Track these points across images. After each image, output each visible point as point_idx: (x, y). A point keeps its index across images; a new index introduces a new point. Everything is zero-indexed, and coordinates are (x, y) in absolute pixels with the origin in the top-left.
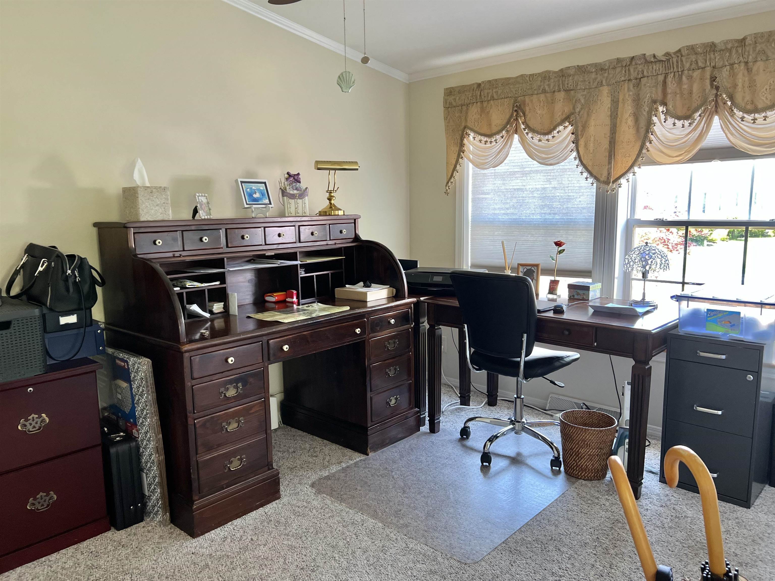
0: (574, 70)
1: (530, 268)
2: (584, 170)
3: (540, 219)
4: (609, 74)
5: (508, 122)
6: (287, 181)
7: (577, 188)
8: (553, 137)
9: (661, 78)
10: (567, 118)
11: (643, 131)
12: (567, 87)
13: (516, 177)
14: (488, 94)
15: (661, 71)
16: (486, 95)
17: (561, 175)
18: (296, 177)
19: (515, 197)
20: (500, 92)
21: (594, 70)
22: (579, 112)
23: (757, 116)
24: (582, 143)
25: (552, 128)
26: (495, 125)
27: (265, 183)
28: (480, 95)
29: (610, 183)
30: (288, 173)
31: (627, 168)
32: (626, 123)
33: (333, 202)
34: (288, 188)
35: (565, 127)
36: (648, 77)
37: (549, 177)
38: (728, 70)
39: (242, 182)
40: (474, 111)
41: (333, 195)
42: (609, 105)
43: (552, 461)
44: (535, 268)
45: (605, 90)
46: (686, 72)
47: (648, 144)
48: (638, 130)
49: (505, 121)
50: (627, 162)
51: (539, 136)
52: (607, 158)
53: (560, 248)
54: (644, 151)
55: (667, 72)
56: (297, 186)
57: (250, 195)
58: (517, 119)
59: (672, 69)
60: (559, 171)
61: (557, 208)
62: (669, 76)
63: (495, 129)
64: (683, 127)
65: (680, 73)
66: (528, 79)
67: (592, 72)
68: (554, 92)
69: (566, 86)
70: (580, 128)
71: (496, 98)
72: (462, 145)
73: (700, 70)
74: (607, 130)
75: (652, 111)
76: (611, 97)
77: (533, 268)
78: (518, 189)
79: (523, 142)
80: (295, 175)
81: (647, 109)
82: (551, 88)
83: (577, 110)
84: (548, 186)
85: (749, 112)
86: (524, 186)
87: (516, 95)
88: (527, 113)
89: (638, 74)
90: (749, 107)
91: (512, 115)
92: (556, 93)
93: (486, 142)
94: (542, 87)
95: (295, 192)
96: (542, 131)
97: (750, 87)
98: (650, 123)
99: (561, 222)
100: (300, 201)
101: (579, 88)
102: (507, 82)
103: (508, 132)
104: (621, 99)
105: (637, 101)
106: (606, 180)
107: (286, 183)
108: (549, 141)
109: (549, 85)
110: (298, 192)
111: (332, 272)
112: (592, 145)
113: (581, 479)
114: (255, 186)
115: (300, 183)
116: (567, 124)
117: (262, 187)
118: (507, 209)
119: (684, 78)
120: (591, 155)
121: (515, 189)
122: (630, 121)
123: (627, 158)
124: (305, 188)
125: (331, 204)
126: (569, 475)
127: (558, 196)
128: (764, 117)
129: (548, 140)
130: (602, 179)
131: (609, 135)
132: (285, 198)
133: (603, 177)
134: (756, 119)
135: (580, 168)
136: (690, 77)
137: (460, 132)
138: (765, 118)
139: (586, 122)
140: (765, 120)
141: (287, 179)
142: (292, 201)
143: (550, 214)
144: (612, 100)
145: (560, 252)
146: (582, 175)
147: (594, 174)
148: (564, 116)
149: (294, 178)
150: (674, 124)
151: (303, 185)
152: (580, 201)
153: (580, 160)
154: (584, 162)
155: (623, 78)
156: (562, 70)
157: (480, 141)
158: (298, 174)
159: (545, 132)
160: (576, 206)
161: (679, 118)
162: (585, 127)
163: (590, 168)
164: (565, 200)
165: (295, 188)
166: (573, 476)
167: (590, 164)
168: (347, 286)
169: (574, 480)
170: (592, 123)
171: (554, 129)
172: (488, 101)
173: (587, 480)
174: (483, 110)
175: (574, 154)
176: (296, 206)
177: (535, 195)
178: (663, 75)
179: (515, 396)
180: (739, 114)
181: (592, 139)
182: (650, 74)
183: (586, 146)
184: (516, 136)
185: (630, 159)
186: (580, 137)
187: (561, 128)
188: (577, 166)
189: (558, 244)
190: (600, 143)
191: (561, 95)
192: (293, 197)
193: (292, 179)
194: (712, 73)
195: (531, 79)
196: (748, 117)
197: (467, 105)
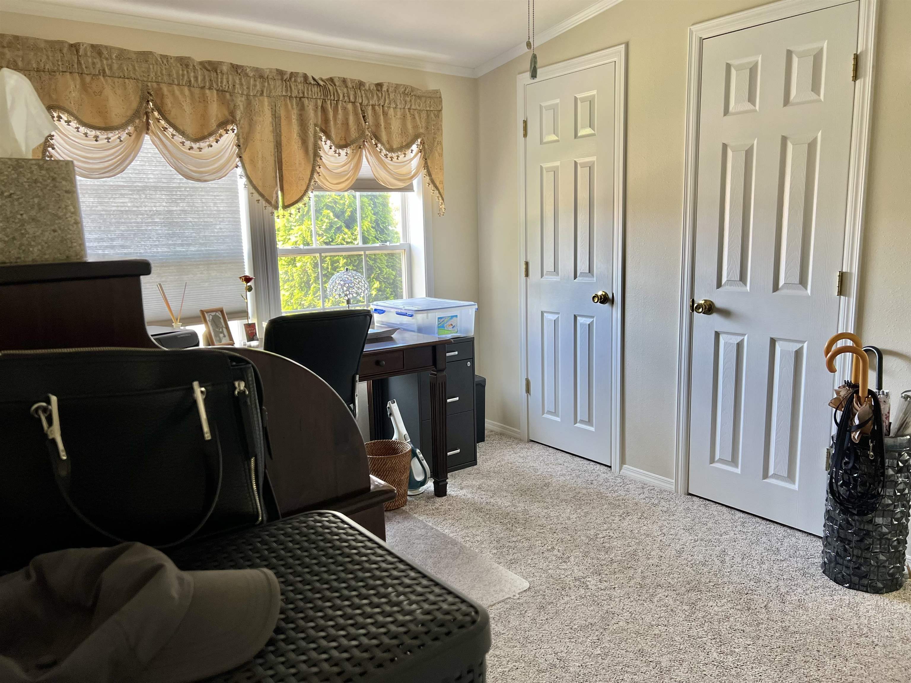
0: (227, 67)
1: (214, 313)
2: (254, 191)
4: (269, 84)
8: (208, 145)
11: (311, 154)
12: (221, 86)
16: (89, 65)
19: (124, 223)
20: (115, 66)
21: (252, 75)
22: (240, 121)
23: (393, 154)
24: (248, 158)
25: (207, 133)
28: (79, 63)
29: (278, 207)
31: (303, 192)
36: (308, 98)
44: (220, 313)
45: (266, 101)
46: (341, 102)
51: (190, 142)
55: (325, 98)
58: (148, 114)
59: (329, 96)
62: (327, 103)
63: (115, 121)
65: (336, 102)
66: (159, 60)
68: (204, 88)
70: (241, 140)
73: (351, 104)
74: (272, 147)
75: (316, 135)
76: (272, 111)
77: (217, 314)
79: (163, 147)
81: (313, 132)
82: (199, 82)
83: (238, 118)
85: (389, 150)
87: (145, 79)
88: (168, 107)
89: (298, 93)
90: (389, 146)
92: (206, 90)
93: (97, 138)
98: (317, 147)
101: (236, 91)
103: (137, 128)
104: (283, 116)
105: (302, 121)
112: (260, 162)
119: (340, 108)
120: (260, 174)
121: (121, 211)
122: (298, 142)
128: (396, 156)
129: (201, 149)
130: (273, 203)
133: (273, 200)
134: (393, 158)
136: (345, 109)
139: (248, 134)
140: (397, 159)
143: (182, 245)
147: (266, 196)
153: (248, 179)
154: (254, 181)
155: (284, 93)
157: (87, 135)
159: (198, 138)
161: (339, 147)
162: (247, 139)
163: (260, 189)
167: (260, 184)
170: (257, 136)
171: (209, 136)
175: (240, 170)
180: (384, 151)
183: (252, 160)
184: (147, 138)
185: (302, 185)
186: (244, 152)
188: (245, 185)
190: (267, 161)
194: (361, 109)
195: (165, 62)
196: (389, 155)
197: (52, 72)
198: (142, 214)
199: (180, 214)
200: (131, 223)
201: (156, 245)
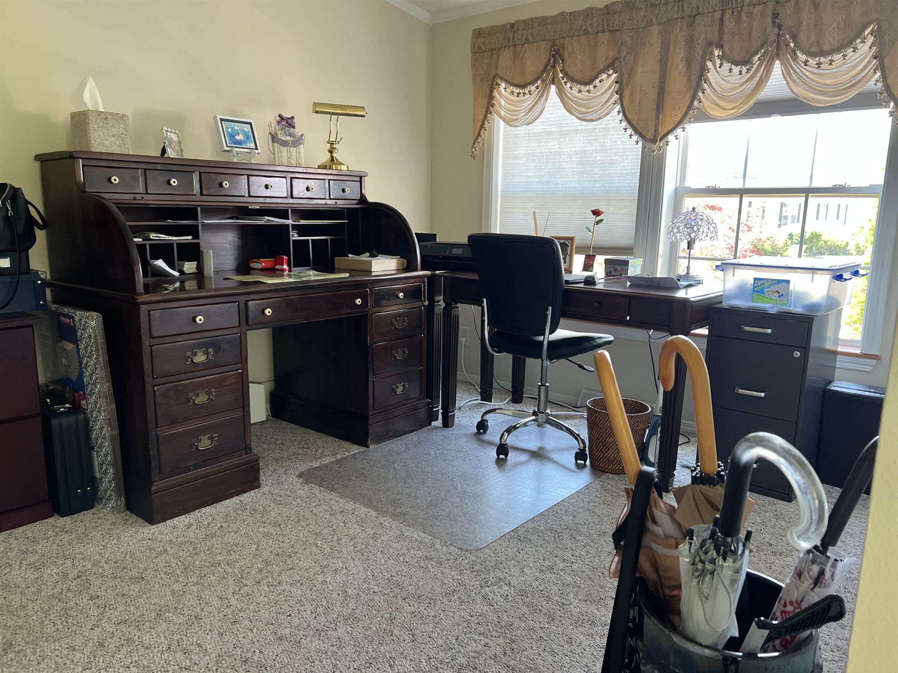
0: (620, 6)
1: (563, 241)
2: (628, 126)
3: (579, 187)
4: (659, 10)
5: (545, 70)
6: (278, 125)
7: (620, 151)
8: (595, 87)
9: (718, 15)
10: (611, 65)
11: (695, 78)
12: (613, 27)
13: (553, 138)
14: (522, 36)
15: (718, 7)
16: (520, 37)
17: (603, 136)
18: (290, 121)
19: (551, 162)
20: (536, 33)
21: (643, 6)
22: (625, 57)
23: (822, 59)
24: (627, 93)
25: (594, 76)
26: (530, 73)
27: (250, 124)
28: (513, 38)
29: (657, 141)
30: (280, 116)
31: (676, 123)
32: (677, 69)
33: (334, 155)
34: (279, 133)
35: (609, 76)
36: (703, 14)
37: (590, 138)
38: (793, 5)
39: (221, 120)
40: (506, 57)
41: (335, 146)
42: (659, 49)
43: (577, 453)
44: (570, 241)
45: (655, 30)
46: (746, 8)
47: (700, 94)
48: (689, 79)
49: (541, 69)
50: (676, 115)
51: (579, 86)
52: (655, 112)
53: (599, 218)
54: (696, 103)
55: (725, 8)
56: (291, 131)
57: (232, 136)
58: (554, 67)
59: (730, 4)
60: (601, 130)
61: (598, 174)
62: (727, 13)
63: (529, 78)
64: (740, 74)
65: (739, 9)
66: (568, 17)
67: (641, 9)
68: (597, 33)
69: (611, 25)
70: (625, 76)
71: (532, 41)
72: (491, 97)
73: (761, 6)
74: (656, 78)
75: (707, 55)
76: (662, 39)
77: (566, 242)
78: (554, 152)
79: (561, 93)
80: (288, 118)
81: (701, 52)
82: (595, 26)
83: (623, 54)
84: (589, 148)
85: (813, 55)
86: (562, 148)
87: (554, 38)
88: (566, 58)
89: (692, 10)
90: (814, 49)
91: (549, 61)
92: (599, 34)
93: (519, 94)
94: (584, 27)
95: (288, 138)
96: (583, 80)
97: (816, 25)
98: (703, 69)
99: (602, 190)
100: (293, 149)
101: (625, 27)
102: (544, 21)
103: (543, 81)
104: (672, 42)
105: (690, 43)
106: (652, 138)
107: (277, 127)
108: (589, 93)
109: (592, 25)
110: (291, 139)
111: (331, 237)
112: (638, 96)
113: (607, 472)
114: (238, 126)
115: (294, 128)
116: (611, 72)
117: (247, 128)
118: (542, 176)
119: (743, 15)
120: (637, 108)
121: (551, 152)
122: (682, 67)
123: (676, 110)
124: (300, 134)
125: (332, 157)
126: (595, 468)
127: (600, 160)
128: (830, 60)
129: (589, 91)
130: (648, 137)
131: (657, 84)
132: (276, 144)
133: (649, 134)
134: (821, 64)
135: (624, 124)
136: (750, 14)
137: (490, 82)
138: (831, 62)
139: (632, 68)
140: (831, 64)
141: (278, 122)
142: (284, 149)
143: (590, 181)
144: (662, 43)
145: (598, 222)
146: (625, 131)
147: (640, 130)
148: (608, 62)
149: (287, 122)
150: (730, 70)
151: (298, 131)
152: (624, 166)
153: (625, 115)
154: (629, 117)
155: (674, 17)
156: (607, 7)
157: (512, 93)
158: (292, 118)
159: (586, 81)
160: (619, 172)
161: (736, 65)
162: (631, 74)
163: (635, 123)
164: (607, 164)
165: (288, 134)
166: (599, 470)
167: (636, 118)
168: (349, 255)
169: (599, 473)
170: (639, 70)
171: (596, 77)
172: (522, 44)
173: (614, 474)
174: (516, 56)
175: (618, 107)
176: (289, 155)
177: (574, 159)
178: (720, 12)
179: (540, 384)
180: (802, 57)
181: (638, 89)
182: (706, 11)
183: (631, 96)
184: (553, 88)
185: (680, 112)
186: (625, 87)
187: (604, 76)
188: (621, 121)
189: (596, 213)
190: (647, 94)
191: (605, 37)
192: (285, 143)
193: (284, 122)
194: (774, 9)
195: (572, 18)
196: (812, 62)
197: (498, 50)
198: (565, 155)
199: (592, 154)
200: (555, 162)
201: (570, 181)
